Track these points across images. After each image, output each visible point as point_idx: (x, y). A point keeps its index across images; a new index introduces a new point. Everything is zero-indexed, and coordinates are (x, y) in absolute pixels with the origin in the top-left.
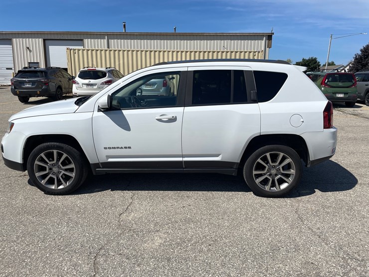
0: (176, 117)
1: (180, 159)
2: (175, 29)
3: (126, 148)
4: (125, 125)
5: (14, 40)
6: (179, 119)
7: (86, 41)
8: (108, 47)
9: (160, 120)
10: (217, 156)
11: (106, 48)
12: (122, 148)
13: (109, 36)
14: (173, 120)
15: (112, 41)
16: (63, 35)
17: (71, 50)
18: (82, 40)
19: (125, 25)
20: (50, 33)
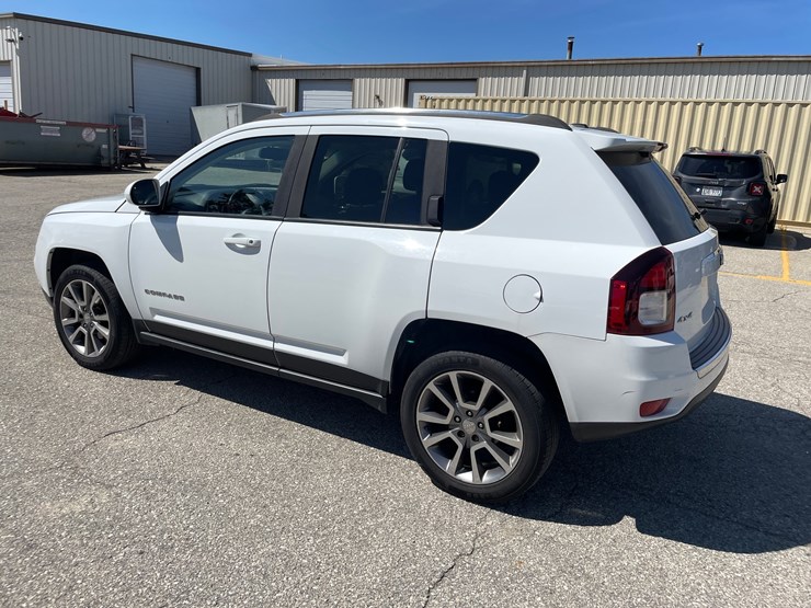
0: (259, 242)
1: (268, 344)
2: (700, 47)
3: (176, 297)
4: (174, 246)
5: (357, 81)
6: (264, 249)
7: (482, 81)
8: (526, 94)
9: (231, 246)
10: (341, 353)
11: (521, 97)
12: (170, 296)
13: (531, 69)
14: (253, 248)
15: (535, 81)
16: (440, 70)
17: (427, 100)
18: (475, 80)
19: (571, 44)
20: (419, 67)
